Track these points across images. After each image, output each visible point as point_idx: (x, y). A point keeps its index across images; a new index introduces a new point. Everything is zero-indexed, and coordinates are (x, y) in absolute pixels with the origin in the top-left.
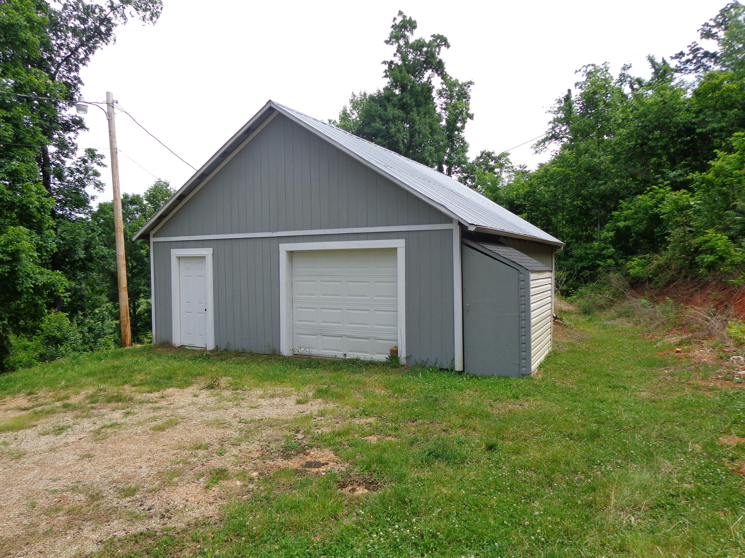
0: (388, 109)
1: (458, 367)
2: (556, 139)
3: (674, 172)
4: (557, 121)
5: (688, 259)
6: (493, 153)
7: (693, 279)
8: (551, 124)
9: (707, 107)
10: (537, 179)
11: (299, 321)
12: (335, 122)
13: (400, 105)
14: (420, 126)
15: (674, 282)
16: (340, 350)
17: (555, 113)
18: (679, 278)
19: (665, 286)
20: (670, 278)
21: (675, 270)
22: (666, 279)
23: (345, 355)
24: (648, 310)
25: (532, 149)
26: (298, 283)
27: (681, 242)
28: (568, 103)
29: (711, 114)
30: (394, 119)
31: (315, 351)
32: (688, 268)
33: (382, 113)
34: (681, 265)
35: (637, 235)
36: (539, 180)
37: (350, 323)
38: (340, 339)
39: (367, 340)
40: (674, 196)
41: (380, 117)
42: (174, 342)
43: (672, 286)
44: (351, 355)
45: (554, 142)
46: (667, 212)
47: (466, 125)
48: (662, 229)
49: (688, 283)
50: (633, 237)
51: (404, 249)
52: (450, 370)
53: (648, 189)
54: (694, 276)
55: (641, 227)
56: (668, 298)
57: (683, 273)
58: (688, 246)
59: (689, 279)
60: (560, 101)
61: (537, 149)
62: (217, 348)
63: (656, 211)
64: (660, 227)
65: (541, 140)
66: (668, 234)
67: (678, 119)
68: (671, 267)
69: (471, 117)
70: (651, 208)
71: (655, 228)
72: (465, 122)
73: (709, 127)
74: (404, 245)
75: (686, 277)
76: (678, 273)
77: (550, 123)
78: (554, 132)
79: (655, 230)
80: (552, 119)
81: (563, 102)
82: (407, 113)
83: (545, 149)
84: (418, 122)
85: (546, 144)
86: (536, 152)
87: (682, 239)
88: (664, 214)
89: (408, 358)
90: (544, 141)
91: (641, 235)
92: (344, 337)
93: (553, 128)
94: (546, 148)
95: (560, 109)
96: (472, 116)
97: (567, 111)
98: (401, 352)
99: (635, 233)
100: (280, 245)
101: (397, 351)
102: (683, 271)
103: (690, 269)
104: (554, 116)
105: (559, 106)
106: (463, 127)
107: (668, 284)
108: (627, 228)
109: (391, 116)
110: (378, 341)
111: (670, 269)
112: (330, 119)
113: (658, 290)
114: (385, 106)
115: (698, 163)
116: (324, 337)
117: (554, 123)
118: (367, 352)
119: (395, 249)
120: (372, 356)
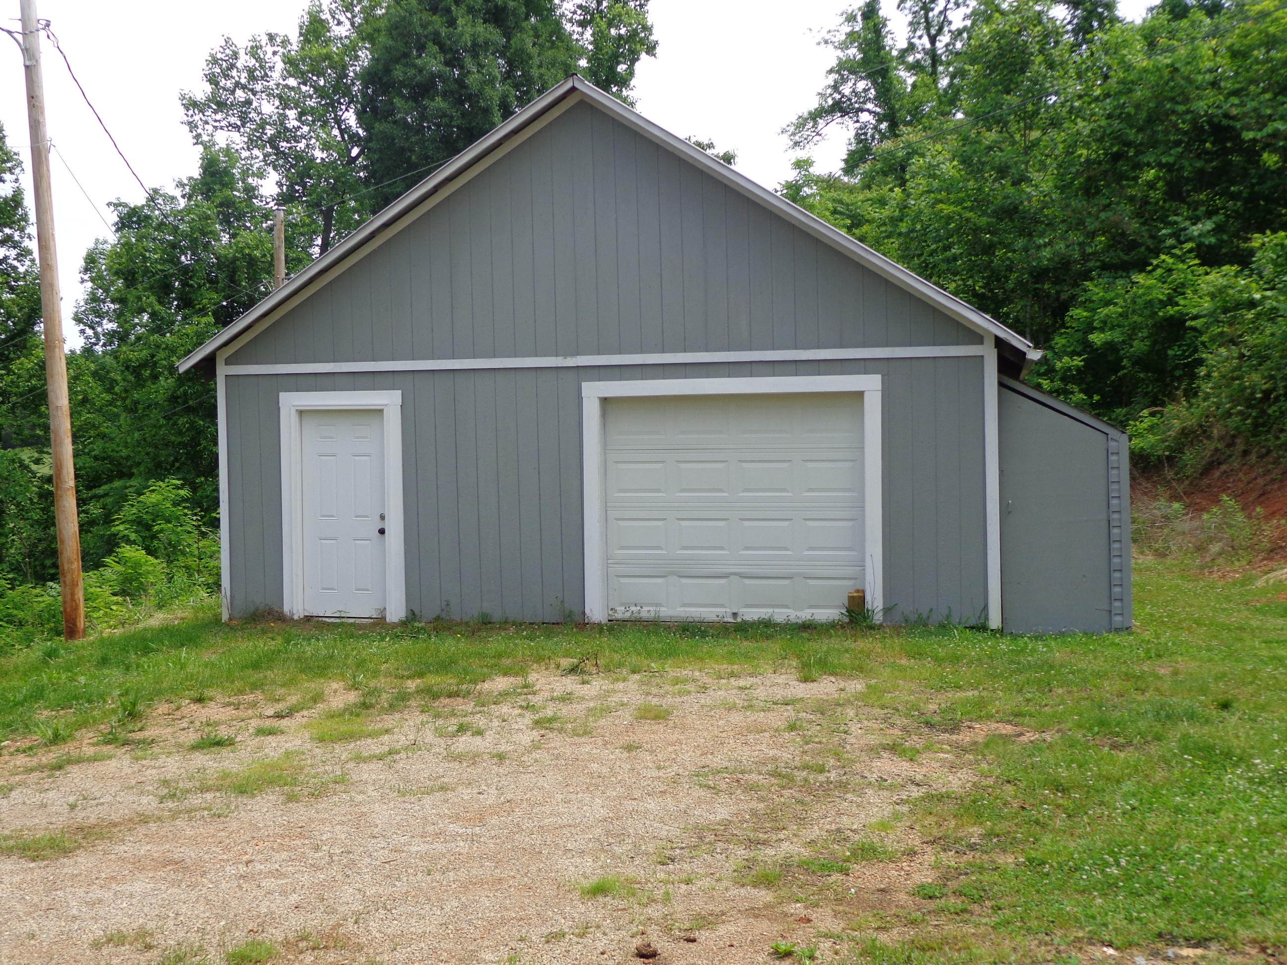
0: (460, 22)
1: (995, 621)
2: (844, 113)
3: (1200, 226)
4: (844, 69)
5: (1250, 415)
6: (711, 146)
7: (1261, 457)
8: (833, 75)
9: (1254, 82)
10: (878, 227)
11: (622, 548)
12: (285, 42)
13: (488, 12)
14: (543, 70)
15: (1220, 464)
16: (722, 606)
17: (843, 46)
18: (1230, 456)
19: (1202, 474)
20: (1212, 456)
21: (1221, 438)
22: (1203, 458)
23: (735, 615)
24: (1185, 524)
25: (785, 136)
26: (620, 466)
27: (1234, 379)
28: (871, 24)
29: (1270, 100)
30: (475, 49)
31: (666, 612)
32: (1249, 434)
33: (443, 31)
34: (1237, 428)
35: (1134, 364)
36: (883, 229)
37: (747, 548)
38: (723, 581)
39: (787, 582)
40: (1216, 278)
41: (437, 40)
42: (286, 609)
43: (1217, 474)
44: (751, 614)
45: (839, 120)
46: (1205, 312)
47: (638, 66)
48: (1184, 351)
49: (1252, 467)
50: (1124, 368)
51: (880, 393)
52: (981, 628)
53: (1155, 262)
54: (1264, 450)
55: (1139, 346)
56: (1225, 498)
57: (1240, 447)
58: (1250, 387)
59: (1253, 457)
60: (851, 18)
61: (797, 138)
62: (412, 616)
63: (1172, 312)
64: (1180, 346)
65: (806, 115)
66: (1200, 362)
67: (1201, 106)
68: (1212, 432)
69: (651, 50)
70: (1163, 304)
71: (1170, 347)
72: (634, 61)
73: (1269, 129)
74: (879, 386)
75: (1245, 453)
76: (1229, 446)
77: (831, 71)
78: (837, 96)
79: (1170, 352)
80: (834, 63)
81: (859, 18)
82: (508, 36)
83: (817, 138)
84: (536, 61)
85: (820, 127)
86: (797, 144)
87: (1236, 374)
88: (1195, 318)
89: (887, 611)
90: (816, 115)
91: (1140, 362)
92: (732, 577)
93: (835, 87)
94: (818, 134)
95: (852, 36)
96: (654, 48)
97: (868, 43)
98: (873, 599)
99: (1130, 359)
100: (584, 385)
101: (863, 598)
102: (1238, 441)
103: (1254, 436)
104: (840, 53)
105: (848, 29)
106: (631, 73)
107: (1207, 470)
108: (1110, 346)
109: (467, 39)
110: (811, 582)
111: (1209, 438)
112: (273, 31)
113: (1187, 482)
114: (448, 11)
115: (1239, 203)
116: (684, 581)
117: (838, 72)
118: (787, 607)
119: (860, 395)
120: (799, 614)
